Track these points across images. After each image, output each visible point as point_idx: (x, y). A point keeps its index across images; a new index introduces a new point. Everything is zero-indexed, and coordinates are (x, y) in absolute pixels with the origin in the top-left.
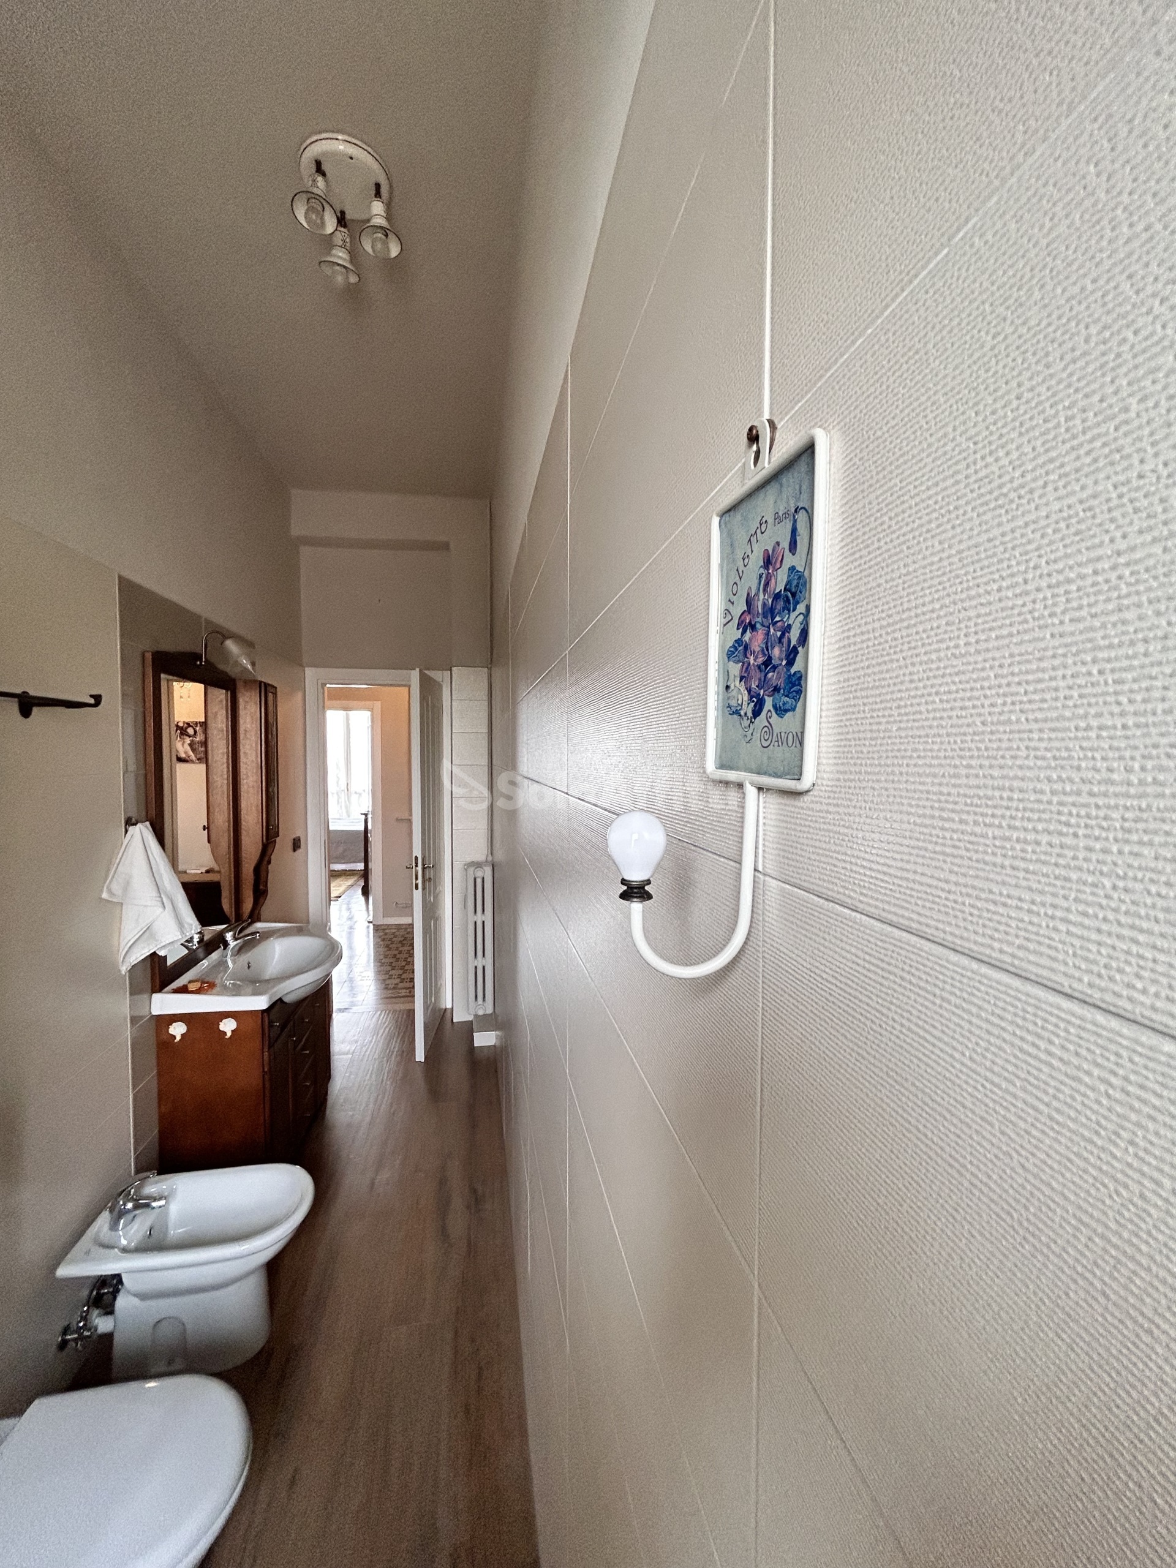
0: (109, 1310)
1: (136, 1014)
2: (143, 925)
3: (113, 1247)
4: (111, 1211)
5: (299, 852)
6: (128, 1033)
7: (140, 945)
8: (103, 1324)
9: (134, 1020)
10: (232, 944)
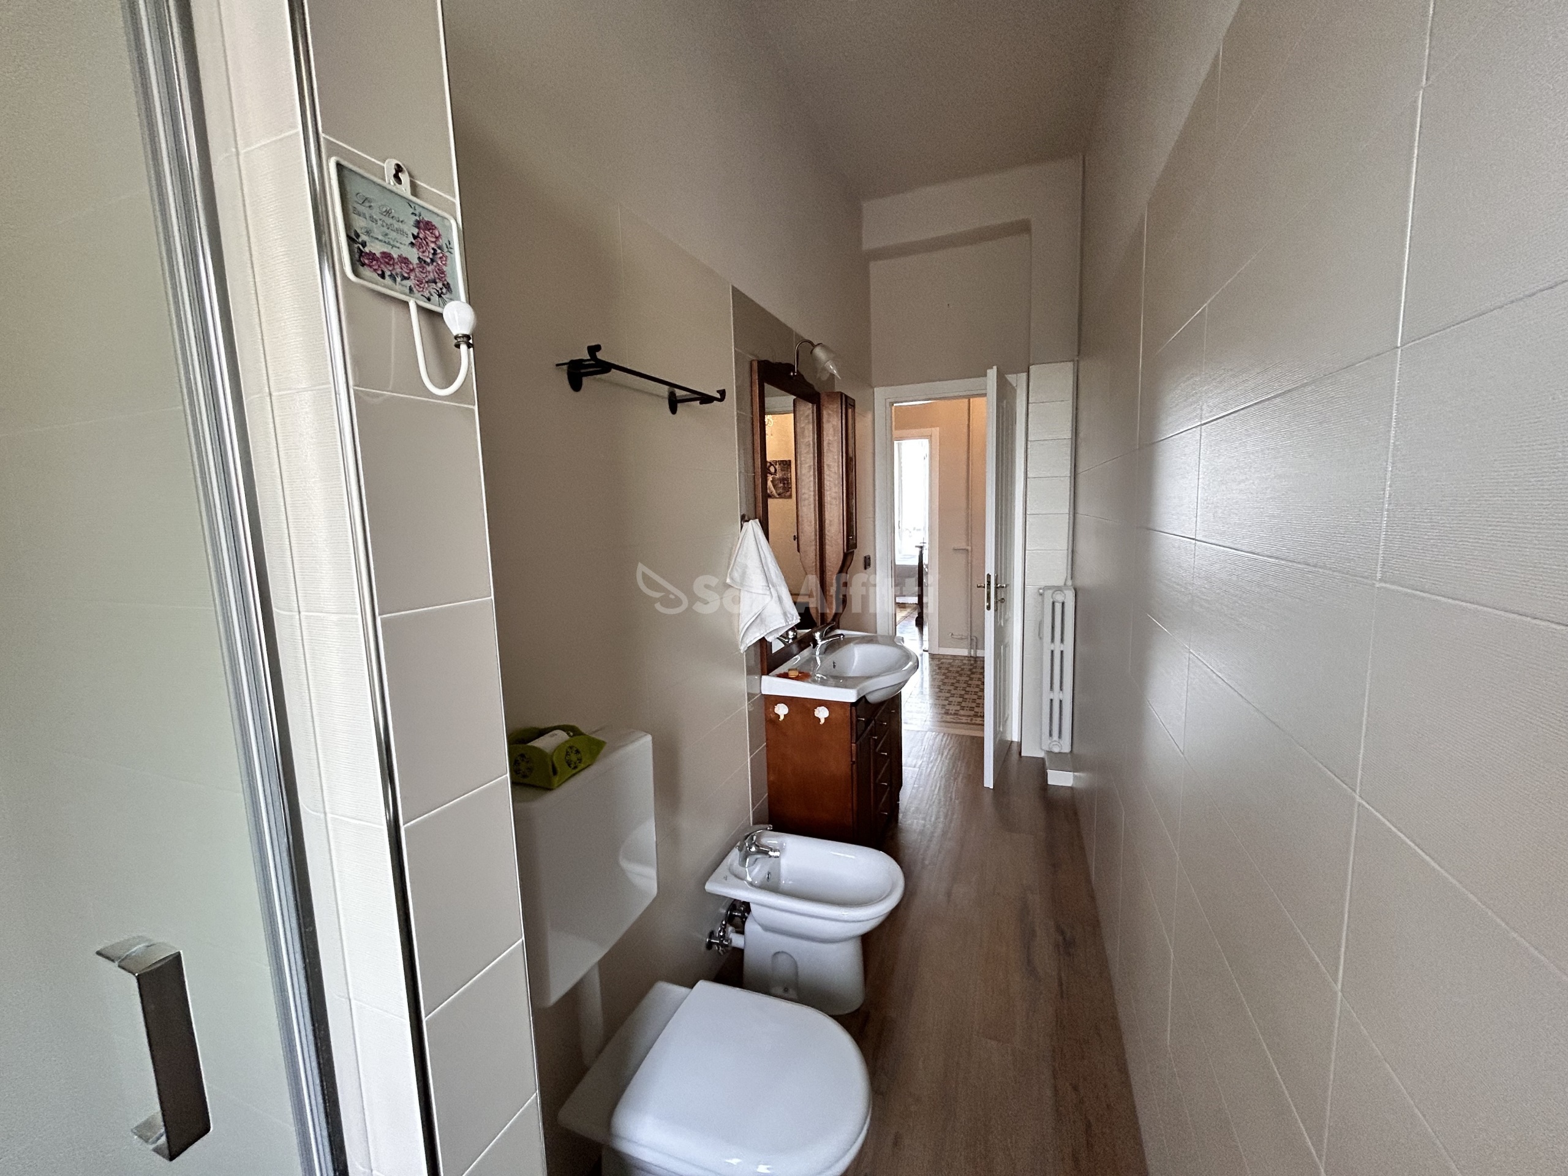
0: (741, 931)
1: (750, 691)
2: (756, 610)
3: (742, 879)
4: (740, 850)
5: (870, 570)
6: (746, 707)
7: (754, 629)
8: (737, 941)
9: (750, 696)
10: (820, 643)
